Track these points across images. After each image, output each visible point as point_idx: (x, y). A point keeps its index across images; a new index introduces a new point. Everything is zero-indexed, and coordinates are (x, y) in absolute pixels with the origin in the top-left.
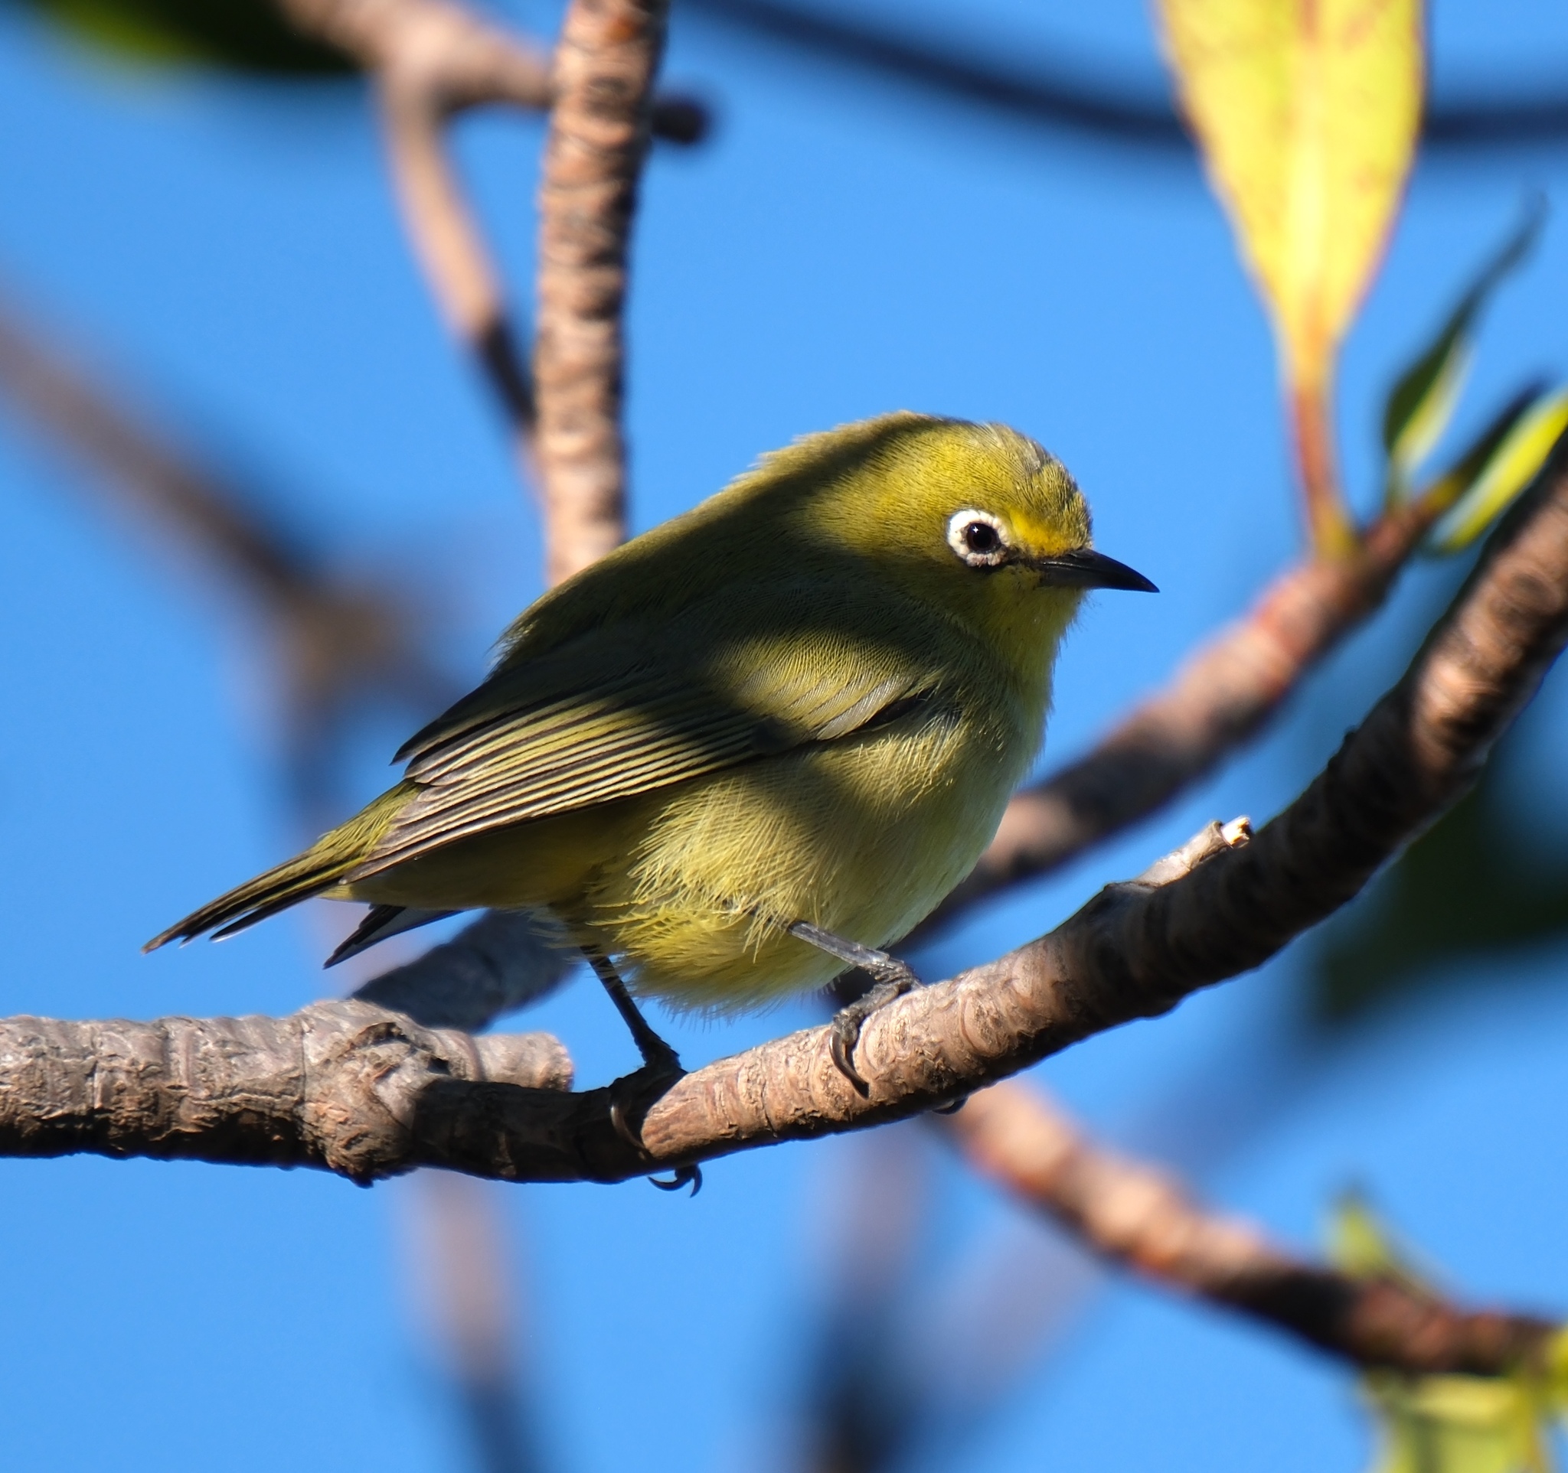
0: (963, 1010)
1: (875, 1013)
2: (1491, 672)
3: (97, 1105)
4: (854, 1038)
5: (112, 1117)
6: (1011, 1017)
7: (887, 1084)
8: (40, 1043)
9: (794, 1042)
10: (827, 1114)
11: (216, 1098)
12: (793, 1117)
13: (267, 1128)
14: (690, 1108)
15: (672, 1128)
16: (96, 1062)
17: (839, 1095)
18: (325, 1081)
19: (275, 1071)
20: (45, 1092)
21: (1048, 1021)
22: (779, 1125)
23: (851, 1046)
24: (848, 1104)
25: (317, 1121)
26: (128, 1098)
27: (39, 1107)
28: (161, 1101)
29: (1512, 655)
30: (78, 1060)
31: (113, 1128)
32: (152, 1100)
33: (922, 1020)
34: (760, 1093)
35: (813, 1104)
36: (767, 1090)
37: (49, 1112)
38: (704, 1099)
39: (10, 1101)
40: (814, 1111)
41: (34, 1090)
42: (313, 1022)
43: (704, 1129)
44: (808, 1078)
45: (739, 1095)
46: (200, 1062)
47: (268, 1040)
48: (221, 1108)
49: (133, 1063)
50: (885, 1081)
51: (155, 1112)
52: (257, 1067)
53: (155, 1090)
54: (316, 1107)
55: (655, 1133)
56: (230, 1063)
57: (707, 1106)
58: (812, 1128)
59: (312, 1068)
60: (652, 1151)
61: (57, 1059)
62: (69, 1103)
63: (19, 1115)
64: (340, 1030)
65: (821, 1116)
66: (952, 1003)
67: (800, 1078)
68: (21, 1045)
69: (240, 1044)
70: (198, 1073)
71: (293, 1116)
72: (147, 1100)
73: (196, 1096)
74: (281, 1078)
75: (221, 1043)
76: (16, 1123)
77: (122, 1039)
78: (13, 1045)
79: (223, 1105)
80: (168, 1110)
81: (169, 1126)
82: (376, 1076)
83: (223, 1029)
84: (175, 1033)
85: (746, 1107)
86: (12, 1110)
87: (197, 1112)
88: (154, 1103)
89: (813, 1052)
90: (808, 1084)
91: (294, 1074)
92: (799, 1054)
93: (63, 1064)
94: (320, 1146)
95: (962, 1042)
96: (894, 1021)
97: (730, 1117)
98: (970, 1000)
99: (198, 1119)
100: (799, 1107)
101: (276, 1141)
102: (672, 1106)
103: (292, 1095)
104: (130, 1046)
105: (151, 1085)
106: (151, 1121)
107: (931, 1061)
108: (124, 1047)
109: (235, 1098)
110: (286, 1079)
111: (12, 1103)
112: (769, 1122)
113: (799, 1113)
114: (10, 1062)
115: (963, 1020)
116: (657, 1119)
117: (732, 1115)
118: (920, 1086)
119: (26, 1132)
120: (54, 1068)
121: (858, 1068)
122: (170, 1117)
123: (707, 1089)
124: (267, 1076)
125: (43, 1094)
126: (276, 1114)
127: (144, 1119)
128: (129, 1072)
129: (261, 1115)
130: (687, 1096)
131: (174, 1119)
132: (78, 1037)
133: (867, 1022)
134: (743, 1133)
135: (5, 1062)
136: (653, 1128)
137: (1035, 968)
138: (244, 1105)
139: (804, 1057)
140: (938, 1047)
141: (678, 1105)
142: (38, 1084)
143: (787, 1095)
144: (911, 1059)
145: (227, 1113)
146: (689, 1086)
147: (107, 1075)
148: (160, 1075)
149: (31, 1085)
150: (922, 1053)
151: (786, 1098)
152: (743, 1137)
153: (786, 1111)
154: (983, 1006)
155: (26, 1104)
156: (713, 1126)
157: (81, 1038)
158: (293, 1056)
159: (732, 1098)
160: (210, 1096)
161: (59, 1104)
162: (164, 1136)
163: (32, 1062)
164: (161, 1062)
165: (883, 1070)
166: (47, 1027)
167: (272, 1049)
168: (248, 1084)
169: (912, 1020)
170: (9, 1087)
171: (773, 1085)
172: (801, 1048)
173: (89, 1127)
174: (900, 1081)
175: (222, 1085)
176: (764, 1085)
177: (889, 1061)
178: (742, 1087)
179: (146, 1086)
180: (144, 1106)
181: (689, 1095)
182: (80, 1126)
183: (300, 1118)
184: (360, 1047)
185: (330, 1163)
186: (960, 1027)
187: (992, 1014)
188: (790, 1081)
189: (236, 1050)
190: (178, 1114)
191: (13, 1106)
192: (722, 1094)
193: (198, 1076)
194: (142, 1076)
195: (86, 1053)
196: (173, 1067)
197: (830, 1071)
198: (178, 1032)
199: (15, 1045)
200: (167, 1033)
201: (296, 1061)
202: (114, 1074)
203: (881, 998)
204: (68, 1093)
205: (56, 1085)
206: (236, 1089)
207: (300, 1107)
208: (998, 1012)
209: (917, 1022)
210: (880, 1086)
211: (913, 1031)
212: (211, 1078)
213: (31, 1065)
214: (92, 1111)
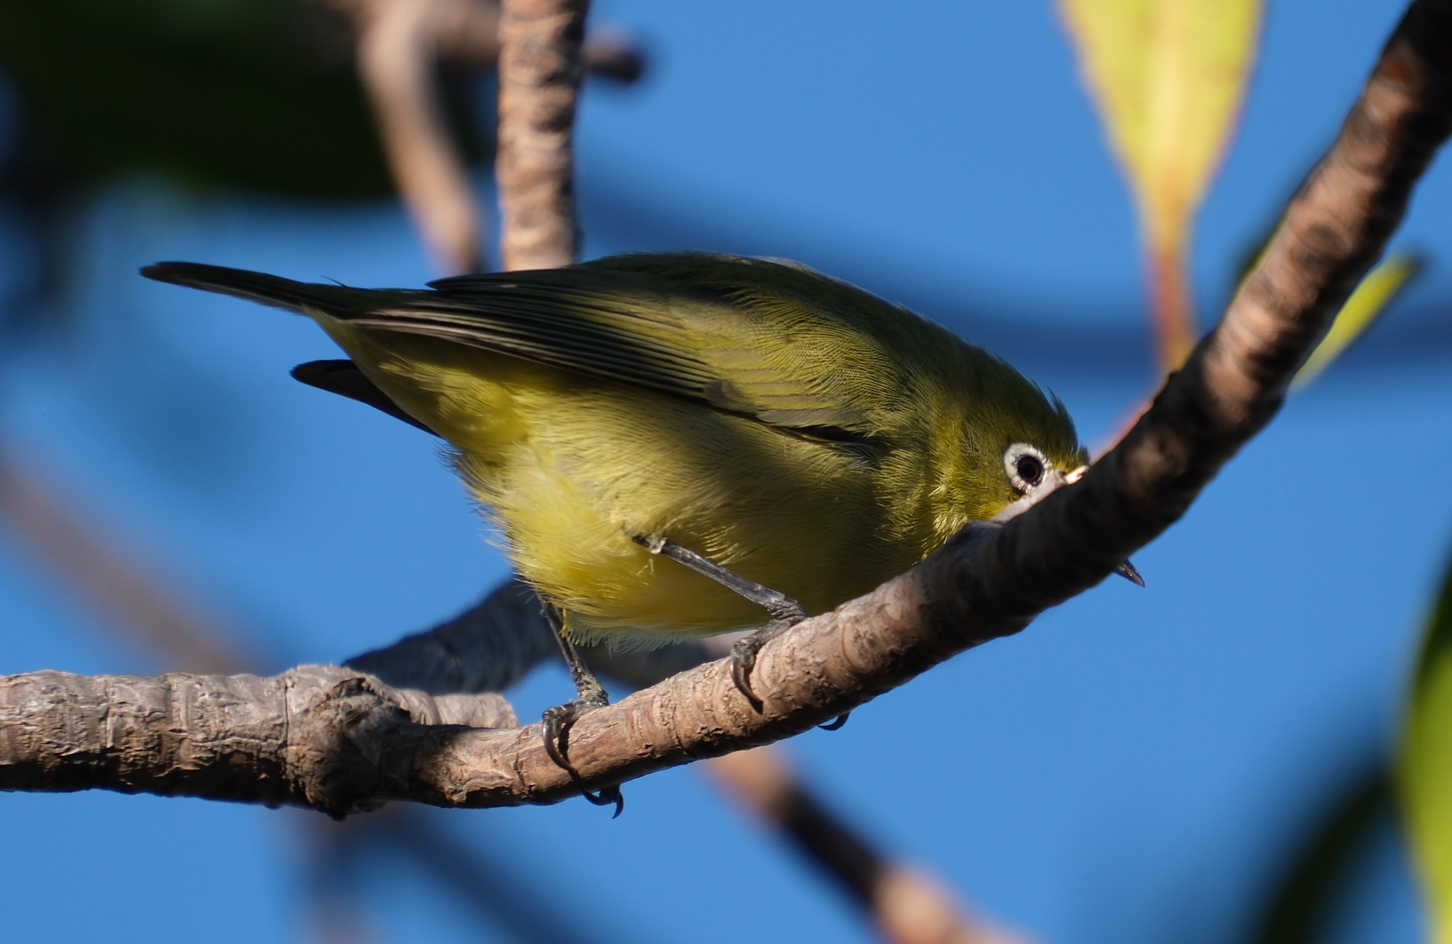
0: (843, 634)
1: (769, 642)
2: (1292, 312)
3: (109, 745)
4: (751, 663)
5: (122, 755)
6: (884, 637)
7: (779, 701)
8: (60, 692)
9: (700, 671)
10: (728, 731)
11: (212, 740)
12: (699, 735)
13: (255, 768)
14: (612, 734)
15: (597, 750)
16: (109, 708)
17: (738, 714)
18: (305, 726)
19: (262, 718)
20: (65, 732)
21: (916, 640)
22: (687, 743)
23: (749, 670)
24: (746, 720)
25: (298, 761)
26: (135, 739)
27: (59, 746)
28: (165, 743)
29: (1310, 296)
30: (94, 707)
31: (123, 765)
32: (156, 742)
33: (809, 645)
34: (671, 716)
35: (717, 723)
36: (677, 713)
37: (68, 750)
38: (625, 723)
39: (35, 740)
40: (717, 729)
41: (55, 731)
42: (296, 680)
43: (625, 750)
44: (712, 700)
45: (653, 719)
46: (197, 710)
47: (256, 692)
48: (215, 749)
49: (140, 709)
50: (777, 699)
51: (159, 752)
52: (247, 715)
53: (159, 733)
54: (297, 750)
55: (583, 756)
56: (223, 711)
57: (627, 729)
58: (716, 745)
59: (294, 716)
60: (581, 772)
61: (76, 705)
62: (85, 742)
63: (42, 752)
64: (318, 686)
65: (723, 734)
66: (834, 629)
67: (705, 700)
68: (45, 693)
69: (233, 696)
70: (195, 719)
71: (277, 757)
72: (152, 741)
73: (194, 738)
74: (267, 725)
75: (216, 695)
76: (40, 760)
77: (131, 689)
78: (37, 693)
79: (217, 746)
80: (170, 750)
81: (171, 765)
82: (348, 721)
83: (218, 684)
84: (177, 686)
85: (660, 729)
86: (36, 748)
87: (195, 752)
88: (157, 744)
89: (716, 677)
90: (712, 706)
91: (279, 722)
92: (704, 680)
93: (80, 709)
94: (300, 783)
95: (842, 661)
96: (785, 647)
97: (647, 739)
98: (849, 625)
99: (195, 758)
100: (705, 726)
101: (262, 779)
102: (597, 732)
103: (277, 739)
104: (138, 695)
105: (155, 729)
106: (155, 759)
107: (817, 680)
108: (133, 696)
109: (228, 741)
110: (271, 726)
111: (36, 742)
112: (679, 741)
113: (705, 732)
114: (35, 707)
115: (843, 642)
116: (585, 743)
117: (648, 737)
118: (807, 702)
119: (48, 767)
120: (72, 712)
121: (754, 689)
122: (172, 756)
123: (627, 715)
124: (255, 723)
125: (63, 735)
126: (262, 755)
127: (150, 758)
128: (136, 717)
129: (250, 756)
130: (610, 723)
131: (175, 759)
132: (93, 688)
133: (762, 651)
134: (657, 752)
135: (31, 707)
136: (581, 752)
137: (905, 594)
138: (235, 748)
139: (708, 682)
140: (822, 666)
141: (602, 731)
142: (58, 725)
143: (695, 716)
144: (799, 678)
145: (221, 753)
146: (612, 714)
147: (117, 720)
148: (163, 720)
149: (52, 726)
150: (808, 673)
151: (693, 719)
152: (658, 756)
153: (693, 730)
154: (860, 629)
155: (49, 743)
156: (632, 747)
157: (96, 689)
158: (278, 707)
159: (648, 722)
160: (206, 738)
161: (77, 743)
162: (167, 772)
163: (54, 707)
164: (164, 709)
165: (775, 689)
166: (67, 680)
167: (259, 700)
168: (238, 730)
169: (800, 645)
170: (34, 728)
171: (683, 708)
172: (706, 675)
173: (102, 764)
174: (790, 698)
175: (216, 729)
176: (675, 708)
177: (780, 681)
178: (656, 712)
179: (151, 729)
180: (150, 746)
181: (612, 722)
182: (95, 763)
183: (284, 759)
184: (334, 698)
185: (309, 798)
186: (840, 649)
187: (867, 636)
188: (697, 703)
189: (230, 700)
190: (179, 754)
191: (38, 744)
192: (640, 719)
193: (196, 721)
194: (148, 720)
195: (100, 701)
196: (174, 714)
197: (731, 693)
198: (179, 685)
199: (40, 692)
200: (170, 686)
201: (280, 710)
202: (123, 718)
203: (775, 630)
204: (84, 734)
205: (74, 726)
206: (229, 733)
207: (284, 750)
208: (872, 634)
209: (804, 647)
210: (773, 704)
211: (800, 654)
212: (207, 724)
213: (52, 710)
214: (105, 750)
